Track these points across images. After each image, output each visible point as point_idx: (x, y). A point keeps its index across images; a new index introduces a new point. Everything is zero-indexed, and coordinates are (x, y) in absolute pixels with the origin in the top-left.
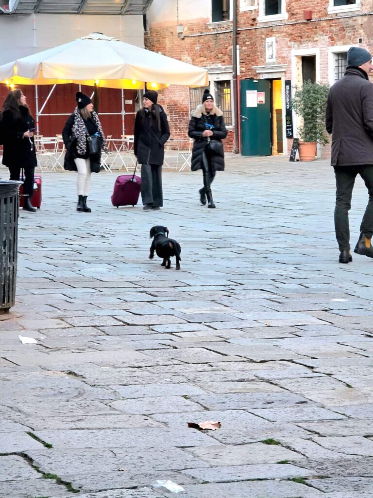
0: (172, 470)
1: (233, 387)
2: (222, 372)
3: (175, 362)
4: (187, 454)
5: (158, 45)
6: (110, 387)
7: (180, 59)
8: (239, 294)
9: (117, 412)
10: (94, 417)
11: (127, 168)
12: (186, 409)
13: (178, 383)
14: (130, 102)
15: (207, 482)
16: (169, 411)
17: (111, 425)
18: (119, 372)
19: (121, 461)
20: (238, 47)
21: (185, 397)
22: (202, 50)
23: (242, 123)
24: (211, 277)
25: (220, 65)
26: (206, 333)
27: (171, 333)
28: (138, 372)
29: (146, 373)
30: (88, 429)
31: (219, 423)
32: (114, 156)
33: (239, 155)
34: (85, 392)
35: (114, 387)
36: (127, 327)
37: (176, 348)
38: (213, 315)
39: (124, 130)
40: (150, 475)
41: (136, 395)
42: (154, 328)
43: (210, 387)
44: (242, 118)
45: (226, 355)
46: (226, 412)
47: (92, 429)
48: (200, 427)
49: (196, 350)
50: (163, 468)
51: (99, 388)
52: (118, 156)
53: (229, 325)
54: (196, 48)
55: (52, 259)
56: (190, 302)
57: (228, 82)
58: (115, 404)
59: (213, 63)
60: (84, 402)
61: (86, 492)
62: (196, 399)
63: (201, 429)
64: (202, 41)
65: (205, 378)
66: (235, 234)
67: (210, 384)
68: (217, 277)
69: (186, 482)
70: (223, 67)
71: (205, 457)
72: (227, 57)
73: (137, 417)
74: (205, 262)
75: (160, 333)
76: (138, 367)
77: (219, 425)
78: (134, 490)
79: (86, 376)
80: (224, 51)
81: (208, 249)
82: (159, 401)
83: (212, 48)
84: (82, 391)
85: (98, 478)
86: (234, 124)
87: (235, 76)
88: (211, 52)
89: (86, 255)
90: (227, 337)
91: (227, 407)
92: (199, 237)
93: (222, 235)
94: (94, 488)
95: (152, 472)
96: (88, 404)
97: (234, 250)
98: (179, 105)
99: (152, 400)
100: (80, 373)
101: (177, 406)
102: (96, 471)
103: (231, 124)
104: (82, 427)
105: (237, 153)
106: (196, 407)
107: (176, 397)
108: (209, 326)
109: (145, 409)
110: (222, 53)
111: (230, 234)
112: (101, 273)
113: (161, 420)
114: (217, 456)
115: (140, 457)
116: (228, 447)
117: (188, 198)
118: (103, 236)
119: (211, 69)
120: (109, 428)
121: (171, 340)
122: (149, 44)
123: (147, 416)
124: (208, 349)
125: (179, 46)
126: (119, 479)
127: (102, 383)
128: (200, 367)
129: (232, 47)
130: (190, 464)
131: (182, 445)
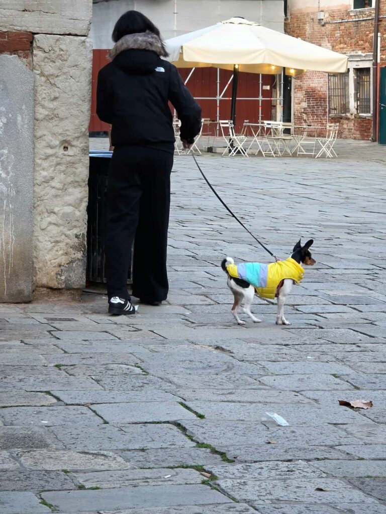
0: (326, 446)
1: (383, 368)
2: (371, 353)
3: (322, 341)
4: (340, 431)
5: (298, 32)
6: (259, 362)
7: (320, 45)
8: (383, 278)
9: (267, 387)
10: (243, 391)
11: (263, 153)
12: (336, 387)
13: (327, 362)
14: (268, 88)
15: (362, 459)
16: (319, 388)
17: (262, 400)
18: (267, 348)
19: (273, 435)
20: (379, 34)
21: (334, 375)
22: (342, 36)
23: (380, 110)
24: (354, 260)
25: (360, 53)
26: (351, 315)
27: (316, 314)
28: (285, 350)
29: (293, 351)
30: (239, 402)
31: (371, 402)
32: (251, 141)
33: (376, 143)
34: (234, 367)
35: (263, 363)
36: (271, 306)
37: (322, 328)
38: (358, 297)
39: (260, 115)
40: (305, 449)
41: (285, 372)
42: (299, 308)
43: (359, 367)
44: (380, 106)
45: (373, 337)
46: (376, 392)
47: (243, 402)
48: (352, 405)
49: (343, 331)
50: (317, 443)
51: (247, 363)
52: (255, 141)
53: (374, 308)
54: (336, 35)
55: (193, 238)
56: (334, 284)
57: (368, 69)
58: (265, 379)
59: (353, 50)
60: (233, 376)
61: (241, 462)
62: (346, 378)
63: (352, 407)
64: (342, 28)
65: (354, 358)
66: (375, 220)
67: (359, 364)
68: (360, 261)
69: (341, 458)
70: (363, 55)
71: (359, 435)
72: (367, 44)
73: (287, 393)
74: (346, 246)
75: (305, 313)
76: (285, 345)
77: (371, 404)
78: (289, 463)
79: (234, 351)
80: (365, 38)
81: (349, 233)
82: (308, 378)
83: (353, 35)
84: (231, 366)
85: (253, 449)
86: (372, 112)
87: (375, 64)
88: (352, 39)
89: (227, 235)
90: (373, 319)
91: (378, 387)
92: (339, 222)
93: (362, 220)
94: (250, 459)
95: (306, 446)
96: (237, 378)
97: (376, 235)
98: (317, 92)
99: (302, 377)
100: (228, 349)
101: (327, 384)
102: (250, 443)
103: (370, 113)
104: (234, 399)
105: (374, 141)
106: (346, 386)
107: (326, 376)
108: (355, 309)
109: (295, 385)
110: (363, 40)
111: (370, 220)
112: (242, 253)
113: (312, 397)
114: (370, 434)
115: (293, 432)
116: (382, 425)
117: (326, 184)
118: (242, 218)
119: (351, 56)
120: (260, 402)
121: (316, 320)
122: (289, 30)
123: (298, 392)
124: (354, 331)
125: (319, 32)
126: (273, 451)
127: (250, 359)
128: (348, 348)
129: (373, 35)
130: (343, 441)
131: (335, 422)
